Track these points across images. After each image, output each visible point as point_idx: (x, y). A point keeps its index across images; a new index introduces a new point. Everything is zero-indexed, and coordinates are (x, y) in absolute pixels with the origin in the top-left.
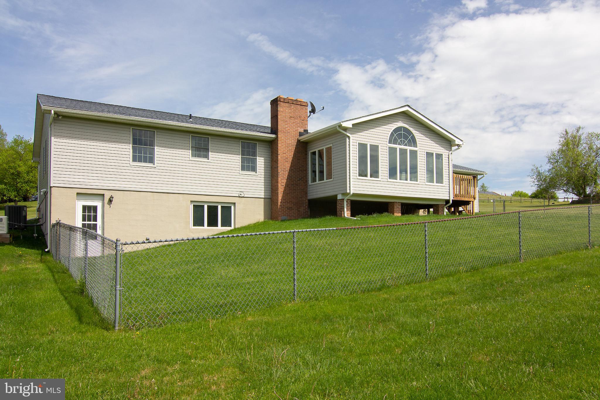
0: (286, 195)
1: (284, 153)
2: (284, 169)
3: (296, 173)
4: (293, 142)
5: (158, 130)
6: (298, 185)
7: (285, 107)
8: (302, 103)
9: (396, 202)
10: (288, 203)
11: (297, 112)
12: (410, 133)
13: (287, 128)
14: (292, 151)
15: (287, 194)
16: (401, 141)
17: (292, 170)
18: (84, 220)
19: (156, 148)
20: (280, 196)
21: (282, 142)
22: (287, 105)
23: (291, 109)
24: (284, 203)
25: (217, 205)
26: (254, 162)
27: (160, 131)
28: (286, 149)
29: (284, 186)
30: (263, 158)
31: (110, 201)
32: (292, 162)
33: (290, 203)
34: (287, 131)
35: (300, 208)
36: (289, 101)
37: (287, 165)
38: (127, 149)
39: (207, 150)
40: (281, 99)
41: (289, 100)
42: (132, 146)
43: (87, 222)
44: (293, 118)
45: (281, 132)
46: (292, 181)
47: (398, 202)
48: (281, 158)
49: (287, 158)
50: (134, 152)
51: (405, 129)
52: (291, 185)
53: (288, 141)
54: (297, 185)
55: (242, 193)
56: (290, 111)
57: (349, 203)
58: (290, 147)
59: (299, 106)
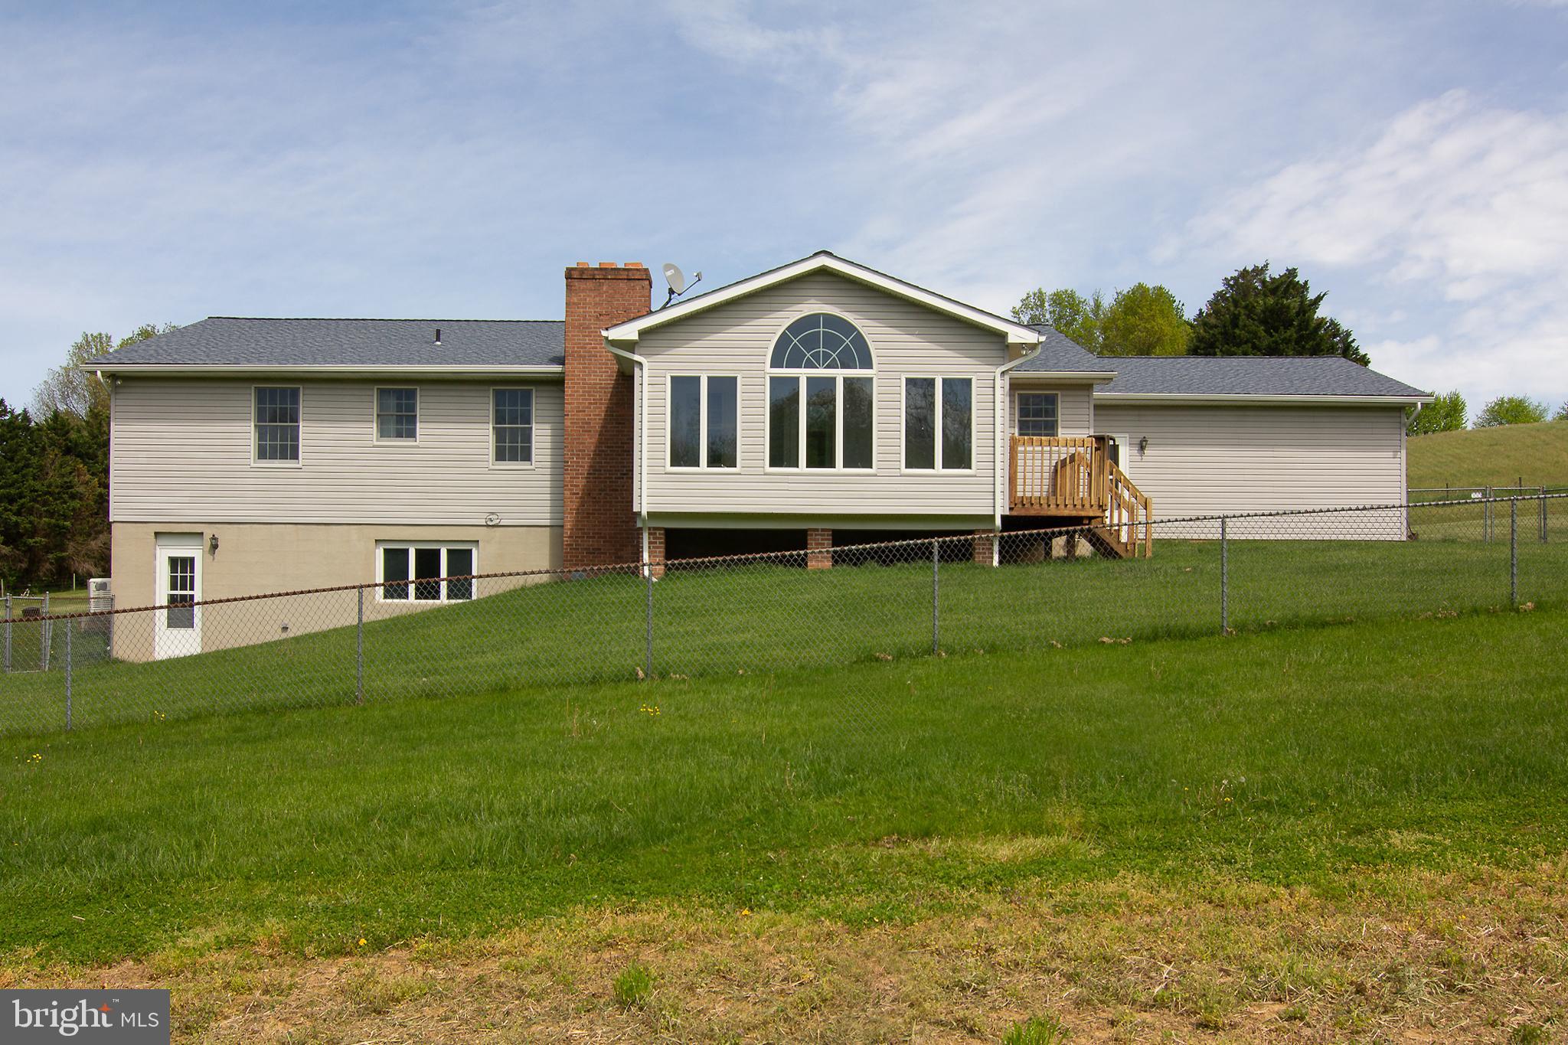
0: (584, 517)
1: (580, 411)
2: (580, 451)
3: (613, 459)
4: (607, 380)
5: (307, 385)
6: (617, 490)
7: (583, 290)
8: (630, 273)
9: (817, 530)
10: (591, 537)
11: (618, 300)
12: (848, 328)
13: (588, 344)
14: (601, 404)
15: (588, 514)
16: (816, 356)
17: (603, 451)
18: (174, 587)
19: (301, 424)
20: (569, 521)
21: (576, 383)
22: (590, 284)
23: (600, 295)
24: (579, 537)
25: (438, 548)
26: (527, 437)
27: (311, 386)
28: (586, 400)
29: (578, 494)
30: (548, 426)
31: (214, 547)
32: (601, 431)
33: (594, 537)
34: (590, 352)
35: (623, 550)
36: (594, 275)
37: (588, 440)
38: (245, 433)
39: (412, 420)
40: (573, 272)
41: (596, 272)
42: (255, 426)
43: (179, 592)
44: (607, 318)
45: (573, 356)
46: (601, 482)
47: (823, 530)
48: (572, 423)
49: (586, 423)
50: (261, 437)
51: (831, 321)
52: (600, 490)
53: (593, 379)
54: (613, 490)
55: (495, 517)
56: (597, 299)
57: (659, 538)
58: (597, 392)
59: (622, 285)
